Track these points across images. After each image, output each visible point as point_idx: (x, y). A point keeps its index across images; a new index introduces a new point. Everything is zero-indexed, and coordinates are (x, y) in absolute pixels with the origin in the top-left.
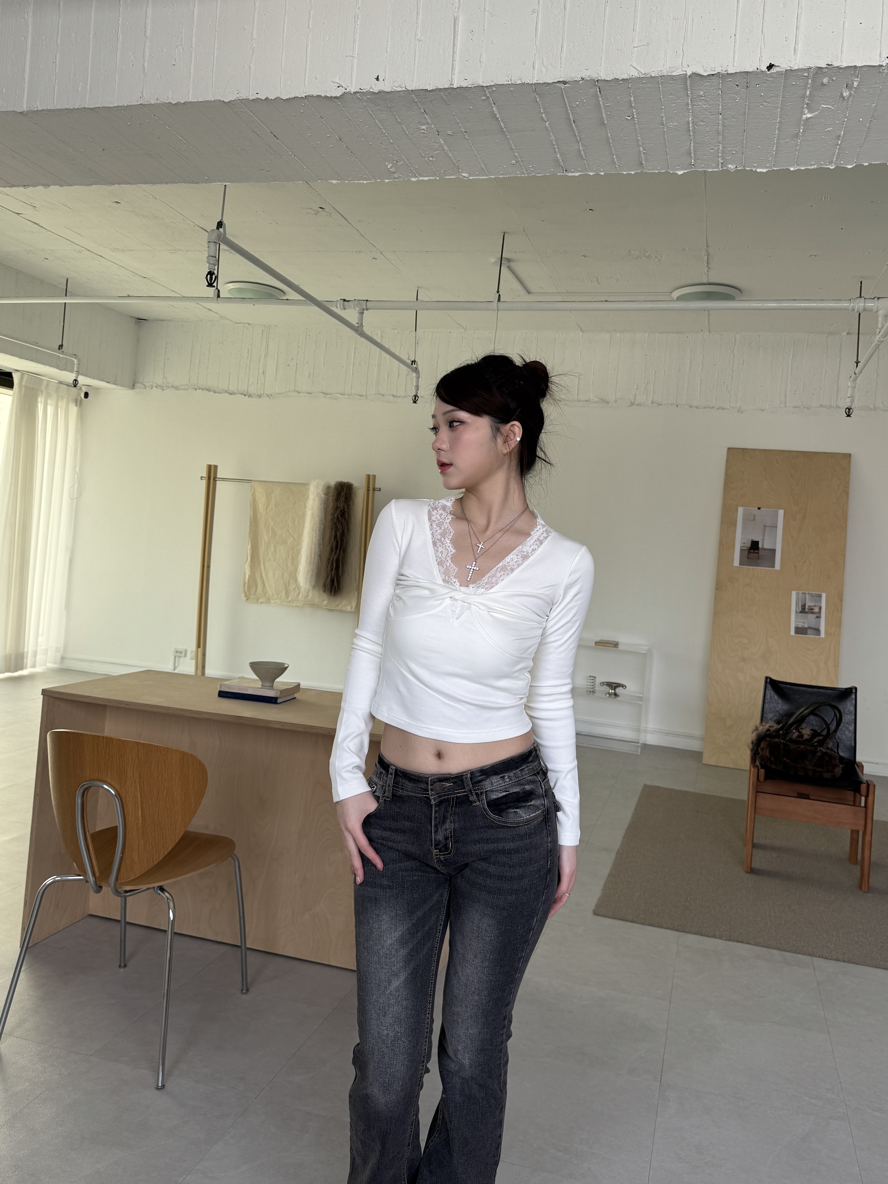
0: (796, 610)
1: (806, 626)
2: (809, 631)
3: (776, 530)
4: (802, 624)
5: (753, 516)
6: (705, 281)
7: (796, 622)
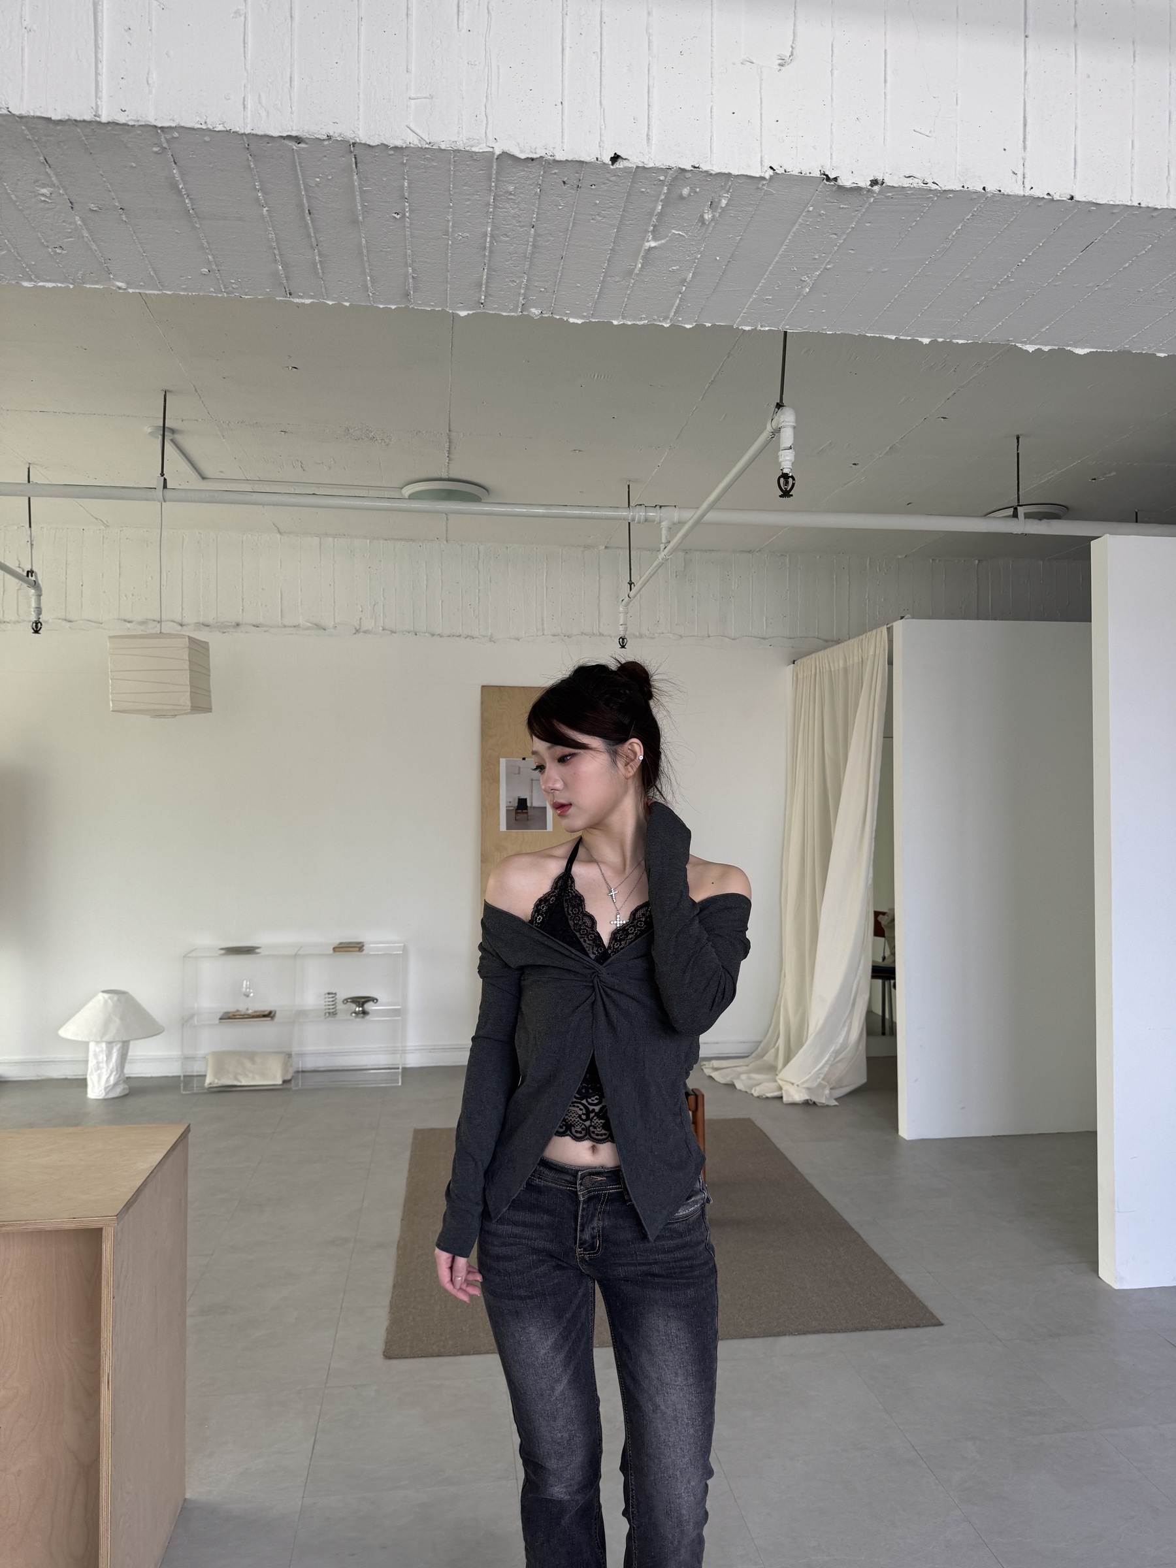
5: (517, 768)
6: (444, 476)
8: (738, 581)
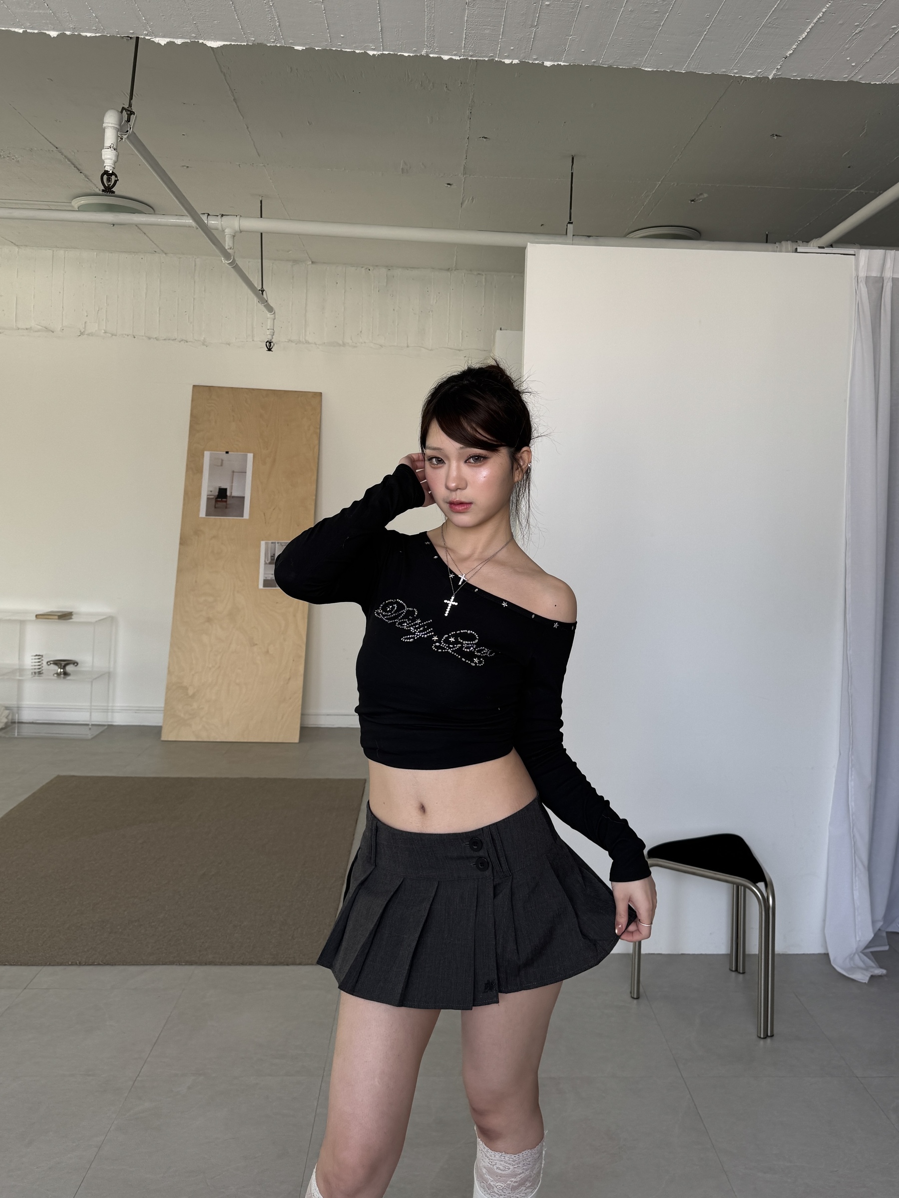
0: (265, 561)
3: (246, 475)
5: (220, 461)
7: (264, 574)
8: (437, 297)
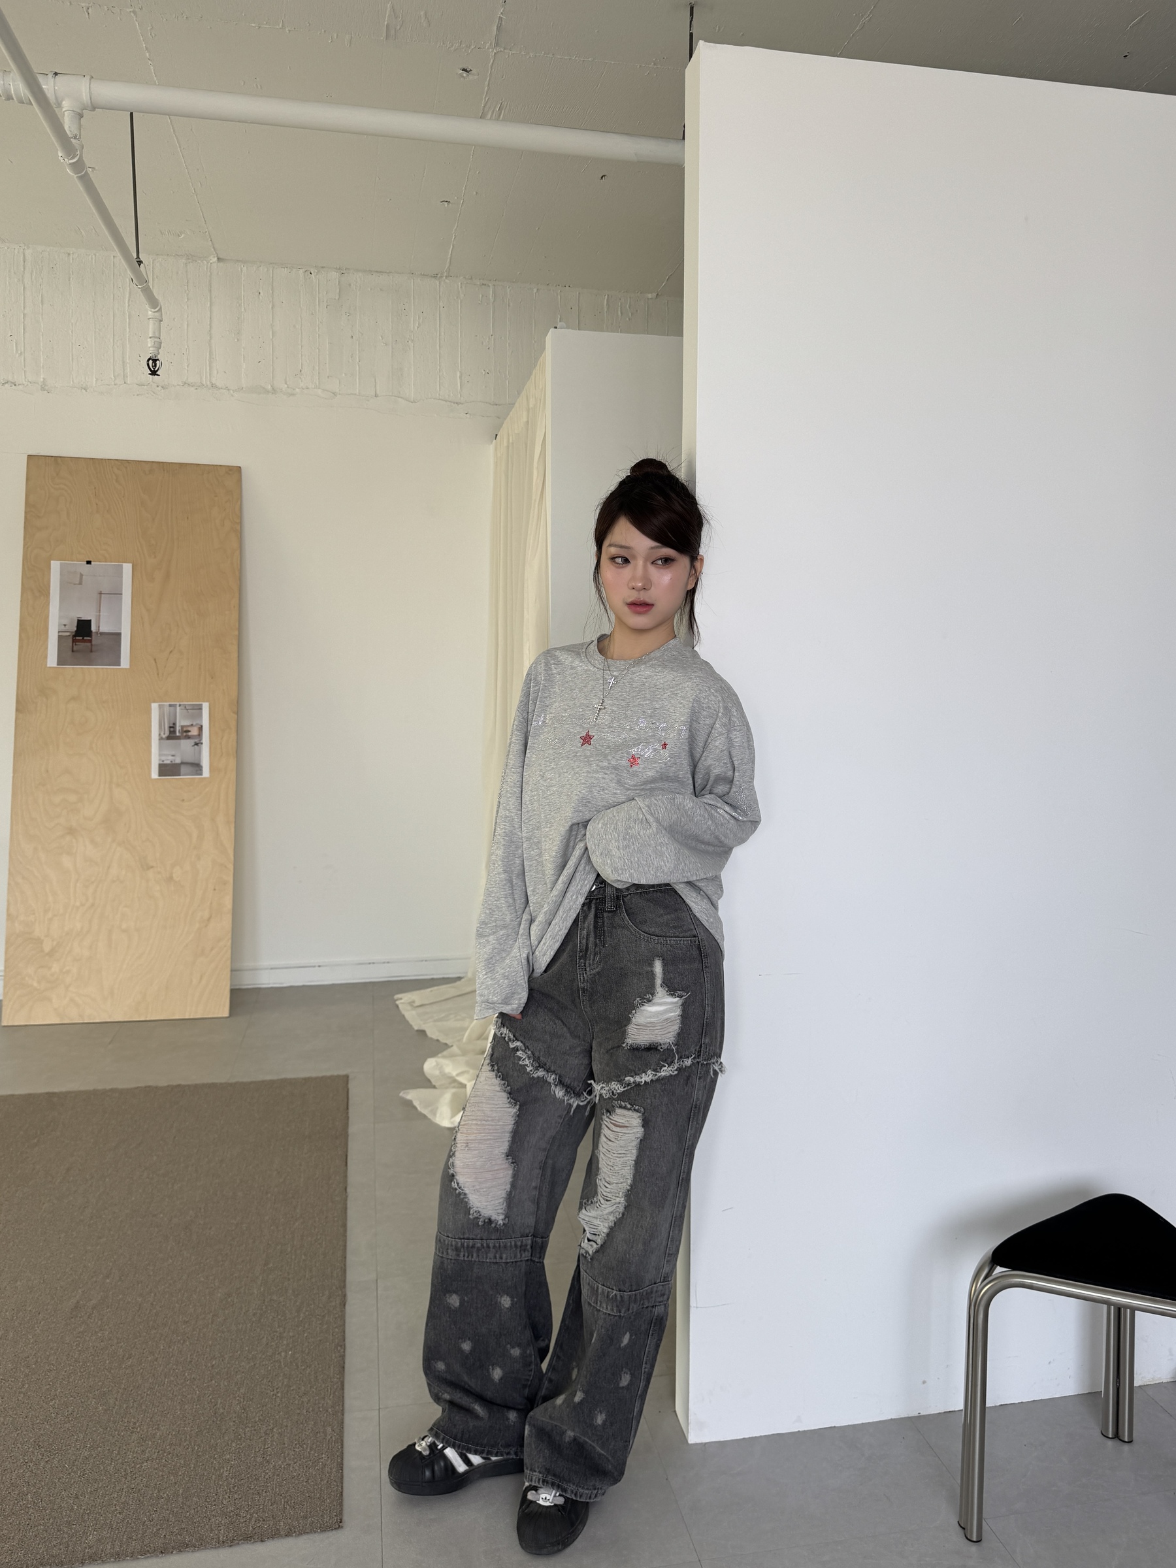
0: (160, 735)
1: (178, 761)
2: (183, 769)
3: (121, 599)
4: (171, 758)
5: (79, 576)
7: (160, 755)
8: (419, 318)
